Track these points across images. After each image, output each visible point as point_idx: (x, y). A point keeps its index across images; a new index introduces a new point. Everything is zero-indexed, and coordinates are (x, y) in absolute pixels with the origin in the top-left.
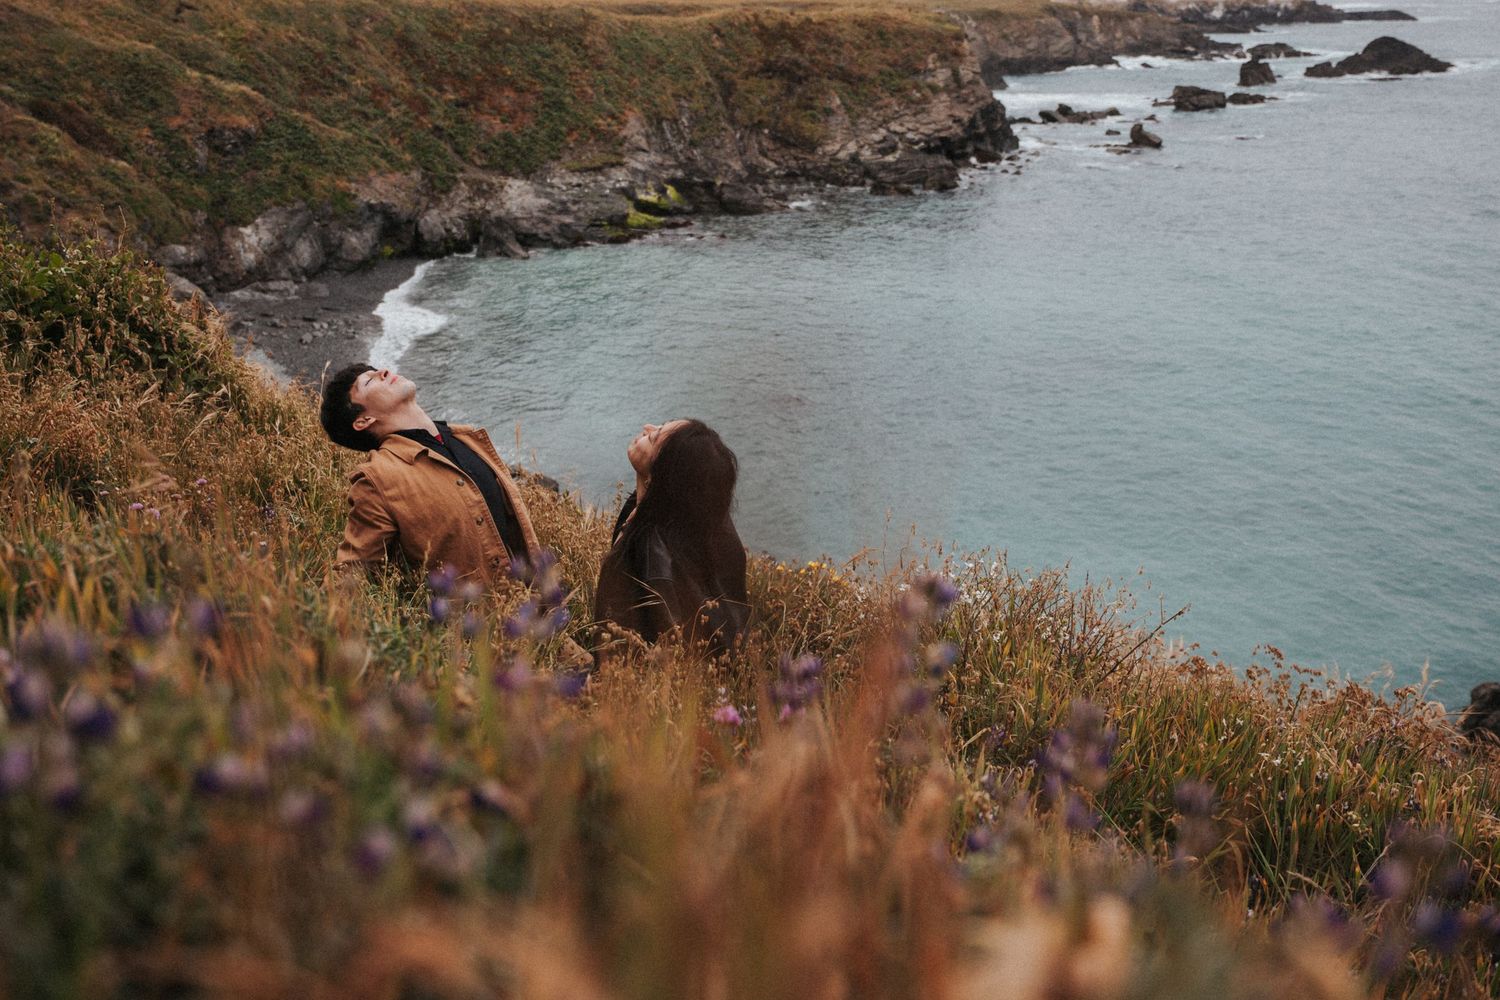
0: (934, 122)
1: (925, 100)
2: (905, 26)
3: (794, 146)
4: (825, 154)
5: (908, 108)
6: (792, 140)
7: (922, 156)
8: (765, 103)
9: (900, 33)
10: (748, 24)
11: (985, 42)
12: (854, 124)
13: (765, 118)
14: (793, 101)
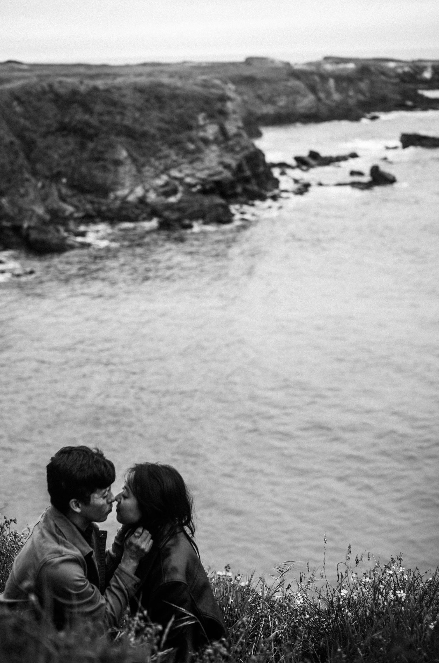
0: (208, 168)
1: (198, 150)
2: (178, 92)
3: (89, 192)
4: (116, 198)
5: (184, 157)
6: (87, 187)
7: (199, 197)
8: (62, 157)
9: (174, 97)
10: (44, 92)
11: (244, 101)
12: (139, 171)
13: (62, 169)
14: (86, 155)
